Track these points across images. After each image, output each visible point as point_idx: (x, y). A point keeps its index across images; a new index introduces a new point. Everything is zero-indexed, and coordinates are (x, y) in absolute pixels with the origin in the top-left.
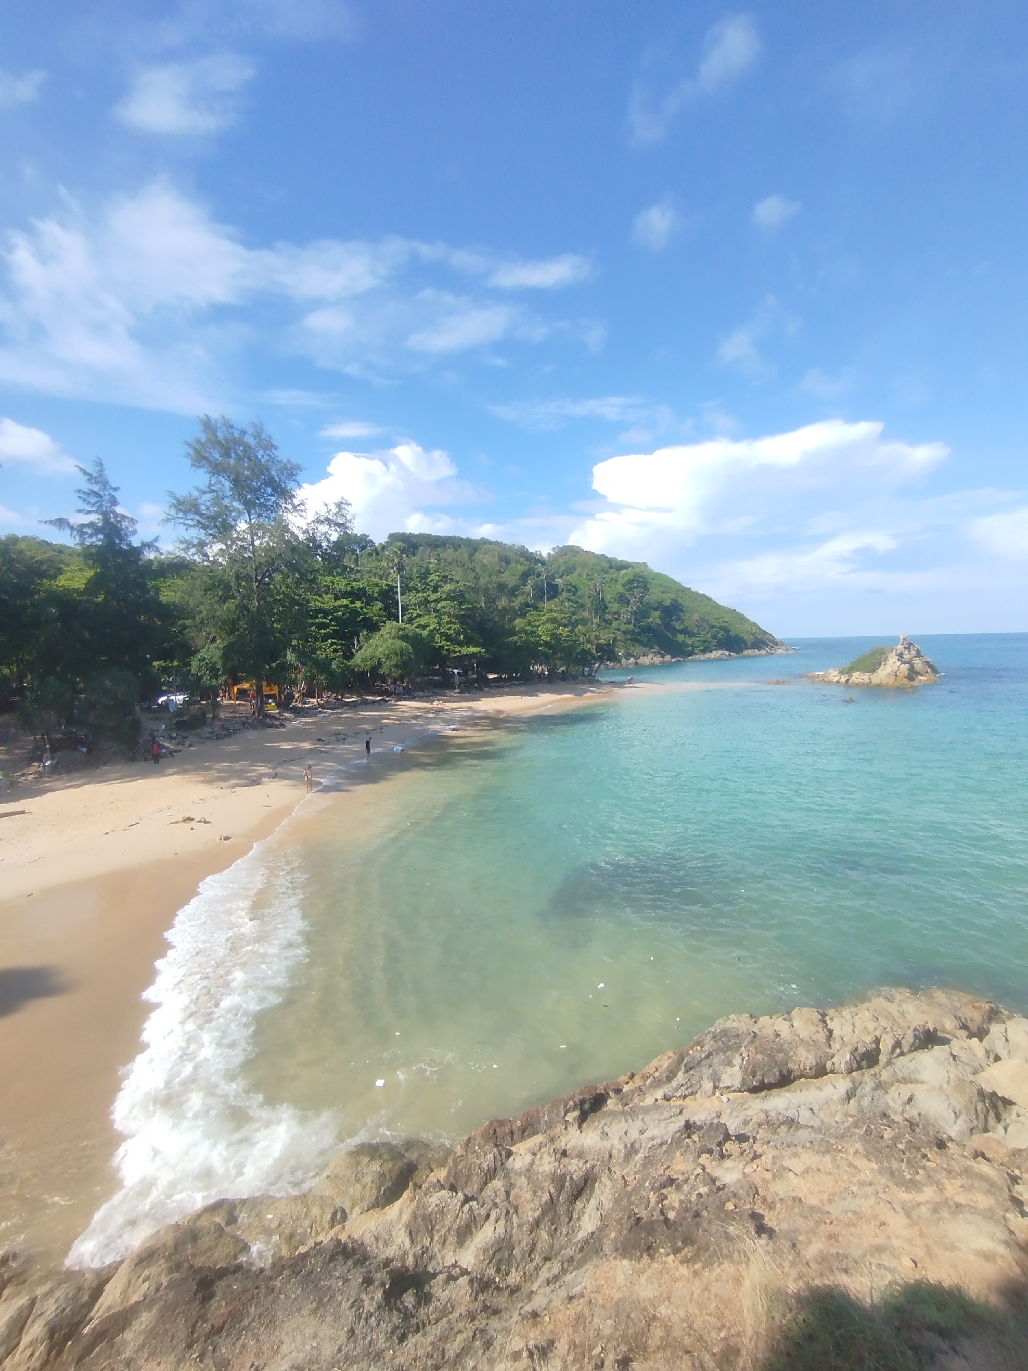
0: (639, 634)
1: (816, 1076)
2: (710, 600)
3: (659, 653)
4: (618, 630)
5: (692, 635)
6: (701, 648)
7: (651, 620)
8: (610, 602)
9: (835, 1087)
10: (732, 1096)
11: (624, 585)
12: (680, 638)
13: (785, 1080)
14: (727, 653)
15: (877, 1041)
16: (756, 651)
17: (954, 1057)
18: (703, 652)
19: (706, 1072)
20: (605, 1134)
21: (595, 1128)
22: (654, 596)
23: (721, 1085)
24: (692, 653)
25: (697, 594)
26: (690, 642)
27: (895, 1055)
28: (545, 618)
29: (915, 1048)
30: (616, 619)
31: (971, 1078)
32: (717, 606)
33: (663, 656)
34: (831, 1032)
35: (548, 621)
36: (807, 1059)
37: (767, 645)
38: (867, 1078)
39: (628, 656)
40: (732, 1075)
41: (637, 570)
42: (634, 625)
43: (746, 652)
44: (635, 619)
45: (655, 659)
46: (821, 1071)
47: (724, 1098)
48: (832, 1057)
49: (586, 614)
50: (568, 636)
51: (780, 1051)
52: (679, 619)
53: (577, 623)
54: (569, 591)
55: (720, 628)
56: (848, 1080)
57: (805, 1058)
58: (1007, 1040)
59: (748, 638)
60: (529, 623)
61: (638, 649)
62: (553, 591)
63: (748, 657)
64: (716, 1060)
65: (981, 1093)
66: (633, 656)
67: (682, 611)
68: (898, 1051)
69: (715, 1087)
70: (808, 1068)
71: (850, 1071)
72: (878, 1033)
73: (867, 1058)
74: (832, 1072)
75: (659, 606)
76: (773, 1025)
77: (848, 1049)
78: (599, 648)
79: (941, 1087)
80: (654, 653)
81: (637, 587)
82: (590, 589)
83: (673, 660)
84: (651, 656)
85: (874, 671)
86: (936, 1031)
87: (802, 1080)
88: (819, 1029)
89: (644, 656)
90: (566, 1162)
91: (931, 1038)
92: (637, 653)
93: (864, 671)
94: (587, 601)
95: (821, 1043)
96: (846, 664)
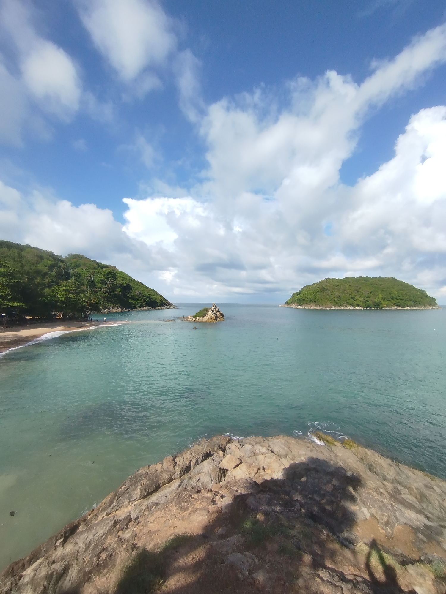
0: (110, 298)
1: (169, 483)
2: (143, 284)
3: (120, 307)
4: (101, 296)
5: (135, 299)
6: (139, 305)
7: (117, 292)
8: (97, 283)
9: (175, 484)
10: (136, 503)
11: (104, 276)
12: (130, 301)
13: (158, 488)
14: (150, 308)
15: (190, 462)
16: (162, 307)
17: (214, 460)
18: (140, 307)
19: (126, 496)
20: (76, 543)
21: (71, 543)
22: (119, 281)
23: (132, 500)
24: (135, 308)
25: (138, 282)
26: (134, 303)
27: (196, 465)
28: (62, 289)
29: (203, 460)
30: (100, 291)
31: (218, 465)
32: (146, 288)
33: (122, 309)
34: (176, 464)
35: (63, 291)
36: (166, 477)
37: (166, 305)
38: (186, 477)
39: (105, 309)
40: (137, 493)
41: (111, 269)
42: (109, 294)
43: (158, 308)
44: (109, 291)
45: (118, 310)
46: (171, 480)
47: (133, 505)
48: (175, 473)
49: (85, 288)
50: (74, 299)
51: (155, 477)
52: (129, 292)
53: (78, 293)
54: (76, 276)
55: (147, 297)
56: (180, 480)
57: (165, 477)
58: (230, 449)
59: (159, 302)
60: (53, 291)
61: (110, 305)
62: (68, 276)
63: (159, 309)
64: (130, 489)
65: (220, 470)
66: (108, 308)
67: (131, 289)
68: (197, 463)
69: (130, 502)
70: (166, 480)
71: (180, 477)
72: (191, 459)
73: (187, 469)
74: (175, 479)
75: (121, 286)
76: (155, 467)
77: (180, 468)
78: (90, 305)
79: (208, 473)
80: (118, 307)
81: (111, 277)
82: (87, 276)
83: (126, 311)
84: (116, 308)
85: (204, 317)
86: (210, 452)
87: (164, 486)
88: (172, 464)
89: (113, 308)
90: (54, 566)
91: (208, 455)
92: (109, 307)
93: (201, 317)
94: (85, 282)
95: (172, 469)
96: (195, 314)
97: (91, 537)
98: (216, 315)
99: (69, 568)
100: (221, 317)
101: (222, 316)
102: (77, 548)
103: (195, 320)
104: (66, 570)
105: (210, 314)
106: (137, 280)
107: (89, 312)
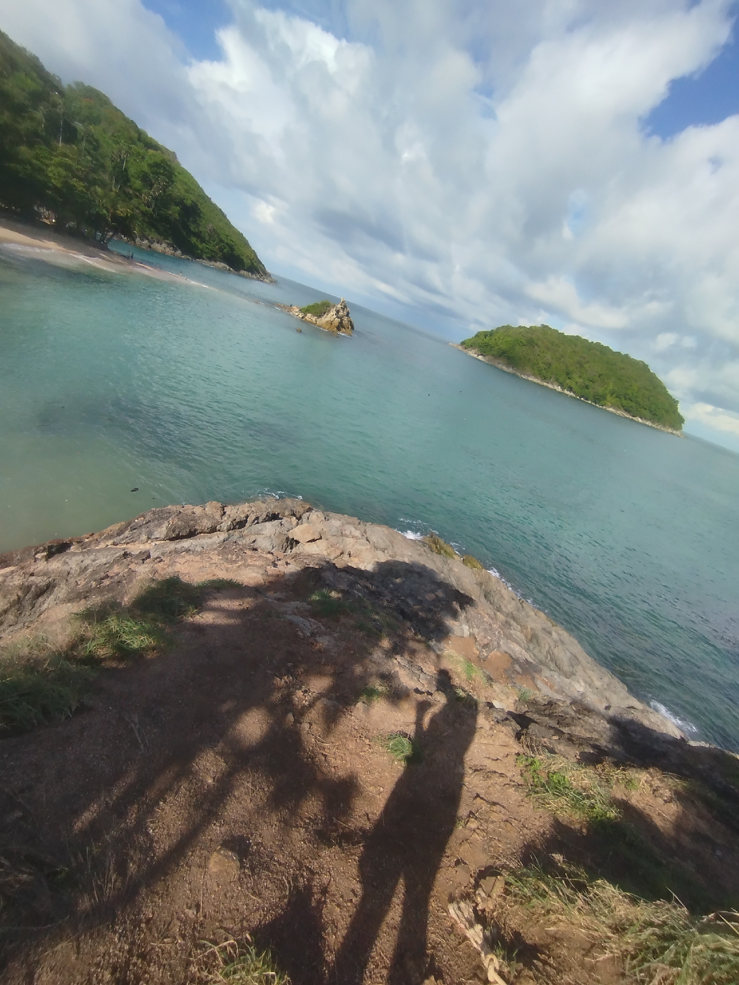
0: (156, 220)
1: (210, 533)
2: (225, 216)
3: (172, 246)
4: (137, 208)
5: (203, 241)
6: (208, 255)
7: (170, 212)
8: (133, 176)
9: (218, 538)
10: (158, 543)
11: (150, 166)
12: (194, 240)
13: (192, 534)
14: (228, 268)
15: (247, 517)
16: (250, 274)
17: (281, 525)
18: (210, 259)
19: (144, 531)
20: (66, 563)
21: (59, 560)
22: (178, 190)
23: (153, 537)
24: (200, 257)
25: (215, 206)
26: (200, 246)
27: (254, 523)
28: (57, 160)
29: (265, 521)
30: (137, 197)
31: (286, 532)
32: (228, 223)
33: (175, 250)
34: (225, 513)
35: (60, 164)
36: (207, 524)
37: (259, 273)
38: (237, 533)
39: (143, 237)
40: (162, 531)
41: (166, 157)
42: (153, 210)
43: (242, 272)
44: (156, 205)
45: (168, 250)
46: (213, 530)
47: (153, 544)
48: (221, 524)
49: (106, 177)
50: (82, 192)
51: (191, 520)
52: (195, 222)
53: (94, 182)
54: (89, 142)
55: (227, 244)
56: (226, 534)
57: (206, 524)
58: (308, 519)
59: (247, 262)
60: (39, 158)
61: (153, 235)
62: (71, 135)
63: (243, 276)
64: (152, 524)
65: (287, 539)
66: (148, 239)
67: (200, 217)
68: (256, 521)
69: (149, 538)
70: (206, 528)
71: (228, 531)
72: (248, 513)
73: (239, 524)
74: (219, 530)
75: (180, 202)
76: (193, 509)
77: (231, 519)
78: (115, 217)
79: (270, 536)
80: (168, 244)
81: (163, 174)
82: (113, 152)
83: (183, 257)
84: (164, 245)
85: (320, 316)
86: (278, 514)
87: (202, 534)
88: (219, 511)
89: (158, 243)
90: (33, 578)
91: (274, 517)
92: (152, 238)
93: (314, 314)
94: (109, 164)
95: (218, 517)
96: (305, 306)
97: (87, 561)
98: (342, 320)
99: (54, 587)
100: (348, 328)
101: (350, 327)
102: (66, 568)
103: (303, 318)
104: (51, 588)
105: (331, 316)
106: (214, 201)
107: (111, 234)
